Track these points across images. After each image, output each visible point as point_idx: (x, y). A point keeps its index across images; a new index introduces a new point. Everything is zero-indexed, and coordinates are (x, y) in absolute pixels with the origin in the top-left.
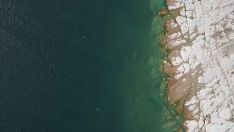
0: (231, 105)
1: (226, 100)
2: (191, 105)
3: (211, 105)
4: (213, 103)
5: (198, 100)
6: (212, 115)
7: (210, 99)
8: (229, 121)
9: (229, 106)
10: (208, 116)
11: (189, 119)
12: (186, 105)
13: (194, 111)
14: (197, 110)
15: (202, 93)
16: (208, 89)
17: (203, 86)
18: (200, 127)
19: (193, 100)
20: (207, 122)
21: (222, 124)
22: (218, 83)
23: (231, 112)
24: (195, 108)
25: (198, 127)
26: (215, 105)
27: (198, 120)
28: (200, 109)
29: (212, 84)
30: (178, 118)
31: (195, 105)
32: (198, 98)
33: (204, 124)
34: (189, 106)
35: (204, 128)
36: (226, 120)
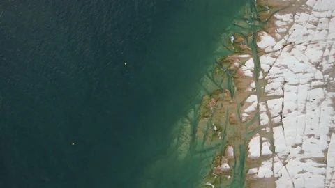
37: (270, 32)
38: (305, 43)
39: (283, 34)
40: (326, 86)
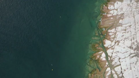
0: (133, 40)
1: (131, 36)
2: (111, 32)
3: (122, 36)
4: (123, 35)
5: (115, 31)
6: (121, 42)
7: (123, 33)
8: (129, 47)
9: (131, 40)
10: (118, 42)
11: (107, 39)
12: (108, 31)
13: (112, 36)
14: (114, 36)
15: (119, 28)
16: (123, 28)
17: (121, 25)
18: (112, 45)
19: (113, 30)
20: (116, 44)
21: (124, 48)
22: (130, 26)
23: (132, 43)
24: (113, 35)
25: (111, 45)
26: (124, 37)
27: (112, 41)
28: (115, 36)
29: (126, 26)
30: (102, 36)
31: (113, 33)
32: (116, 30)
33: (115, 44)
34: (110, 32)
35: (114, 46)
36: (127, 47)
37: (108, 39)
38: (123, 40)
39: (114, 38)
40: (137, 55)
